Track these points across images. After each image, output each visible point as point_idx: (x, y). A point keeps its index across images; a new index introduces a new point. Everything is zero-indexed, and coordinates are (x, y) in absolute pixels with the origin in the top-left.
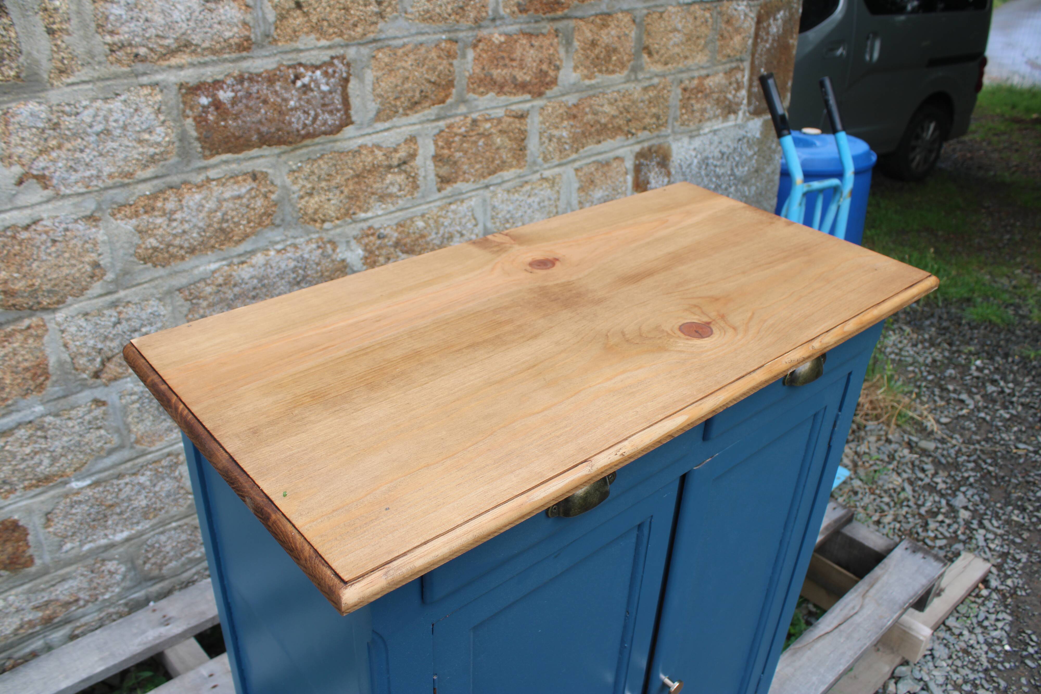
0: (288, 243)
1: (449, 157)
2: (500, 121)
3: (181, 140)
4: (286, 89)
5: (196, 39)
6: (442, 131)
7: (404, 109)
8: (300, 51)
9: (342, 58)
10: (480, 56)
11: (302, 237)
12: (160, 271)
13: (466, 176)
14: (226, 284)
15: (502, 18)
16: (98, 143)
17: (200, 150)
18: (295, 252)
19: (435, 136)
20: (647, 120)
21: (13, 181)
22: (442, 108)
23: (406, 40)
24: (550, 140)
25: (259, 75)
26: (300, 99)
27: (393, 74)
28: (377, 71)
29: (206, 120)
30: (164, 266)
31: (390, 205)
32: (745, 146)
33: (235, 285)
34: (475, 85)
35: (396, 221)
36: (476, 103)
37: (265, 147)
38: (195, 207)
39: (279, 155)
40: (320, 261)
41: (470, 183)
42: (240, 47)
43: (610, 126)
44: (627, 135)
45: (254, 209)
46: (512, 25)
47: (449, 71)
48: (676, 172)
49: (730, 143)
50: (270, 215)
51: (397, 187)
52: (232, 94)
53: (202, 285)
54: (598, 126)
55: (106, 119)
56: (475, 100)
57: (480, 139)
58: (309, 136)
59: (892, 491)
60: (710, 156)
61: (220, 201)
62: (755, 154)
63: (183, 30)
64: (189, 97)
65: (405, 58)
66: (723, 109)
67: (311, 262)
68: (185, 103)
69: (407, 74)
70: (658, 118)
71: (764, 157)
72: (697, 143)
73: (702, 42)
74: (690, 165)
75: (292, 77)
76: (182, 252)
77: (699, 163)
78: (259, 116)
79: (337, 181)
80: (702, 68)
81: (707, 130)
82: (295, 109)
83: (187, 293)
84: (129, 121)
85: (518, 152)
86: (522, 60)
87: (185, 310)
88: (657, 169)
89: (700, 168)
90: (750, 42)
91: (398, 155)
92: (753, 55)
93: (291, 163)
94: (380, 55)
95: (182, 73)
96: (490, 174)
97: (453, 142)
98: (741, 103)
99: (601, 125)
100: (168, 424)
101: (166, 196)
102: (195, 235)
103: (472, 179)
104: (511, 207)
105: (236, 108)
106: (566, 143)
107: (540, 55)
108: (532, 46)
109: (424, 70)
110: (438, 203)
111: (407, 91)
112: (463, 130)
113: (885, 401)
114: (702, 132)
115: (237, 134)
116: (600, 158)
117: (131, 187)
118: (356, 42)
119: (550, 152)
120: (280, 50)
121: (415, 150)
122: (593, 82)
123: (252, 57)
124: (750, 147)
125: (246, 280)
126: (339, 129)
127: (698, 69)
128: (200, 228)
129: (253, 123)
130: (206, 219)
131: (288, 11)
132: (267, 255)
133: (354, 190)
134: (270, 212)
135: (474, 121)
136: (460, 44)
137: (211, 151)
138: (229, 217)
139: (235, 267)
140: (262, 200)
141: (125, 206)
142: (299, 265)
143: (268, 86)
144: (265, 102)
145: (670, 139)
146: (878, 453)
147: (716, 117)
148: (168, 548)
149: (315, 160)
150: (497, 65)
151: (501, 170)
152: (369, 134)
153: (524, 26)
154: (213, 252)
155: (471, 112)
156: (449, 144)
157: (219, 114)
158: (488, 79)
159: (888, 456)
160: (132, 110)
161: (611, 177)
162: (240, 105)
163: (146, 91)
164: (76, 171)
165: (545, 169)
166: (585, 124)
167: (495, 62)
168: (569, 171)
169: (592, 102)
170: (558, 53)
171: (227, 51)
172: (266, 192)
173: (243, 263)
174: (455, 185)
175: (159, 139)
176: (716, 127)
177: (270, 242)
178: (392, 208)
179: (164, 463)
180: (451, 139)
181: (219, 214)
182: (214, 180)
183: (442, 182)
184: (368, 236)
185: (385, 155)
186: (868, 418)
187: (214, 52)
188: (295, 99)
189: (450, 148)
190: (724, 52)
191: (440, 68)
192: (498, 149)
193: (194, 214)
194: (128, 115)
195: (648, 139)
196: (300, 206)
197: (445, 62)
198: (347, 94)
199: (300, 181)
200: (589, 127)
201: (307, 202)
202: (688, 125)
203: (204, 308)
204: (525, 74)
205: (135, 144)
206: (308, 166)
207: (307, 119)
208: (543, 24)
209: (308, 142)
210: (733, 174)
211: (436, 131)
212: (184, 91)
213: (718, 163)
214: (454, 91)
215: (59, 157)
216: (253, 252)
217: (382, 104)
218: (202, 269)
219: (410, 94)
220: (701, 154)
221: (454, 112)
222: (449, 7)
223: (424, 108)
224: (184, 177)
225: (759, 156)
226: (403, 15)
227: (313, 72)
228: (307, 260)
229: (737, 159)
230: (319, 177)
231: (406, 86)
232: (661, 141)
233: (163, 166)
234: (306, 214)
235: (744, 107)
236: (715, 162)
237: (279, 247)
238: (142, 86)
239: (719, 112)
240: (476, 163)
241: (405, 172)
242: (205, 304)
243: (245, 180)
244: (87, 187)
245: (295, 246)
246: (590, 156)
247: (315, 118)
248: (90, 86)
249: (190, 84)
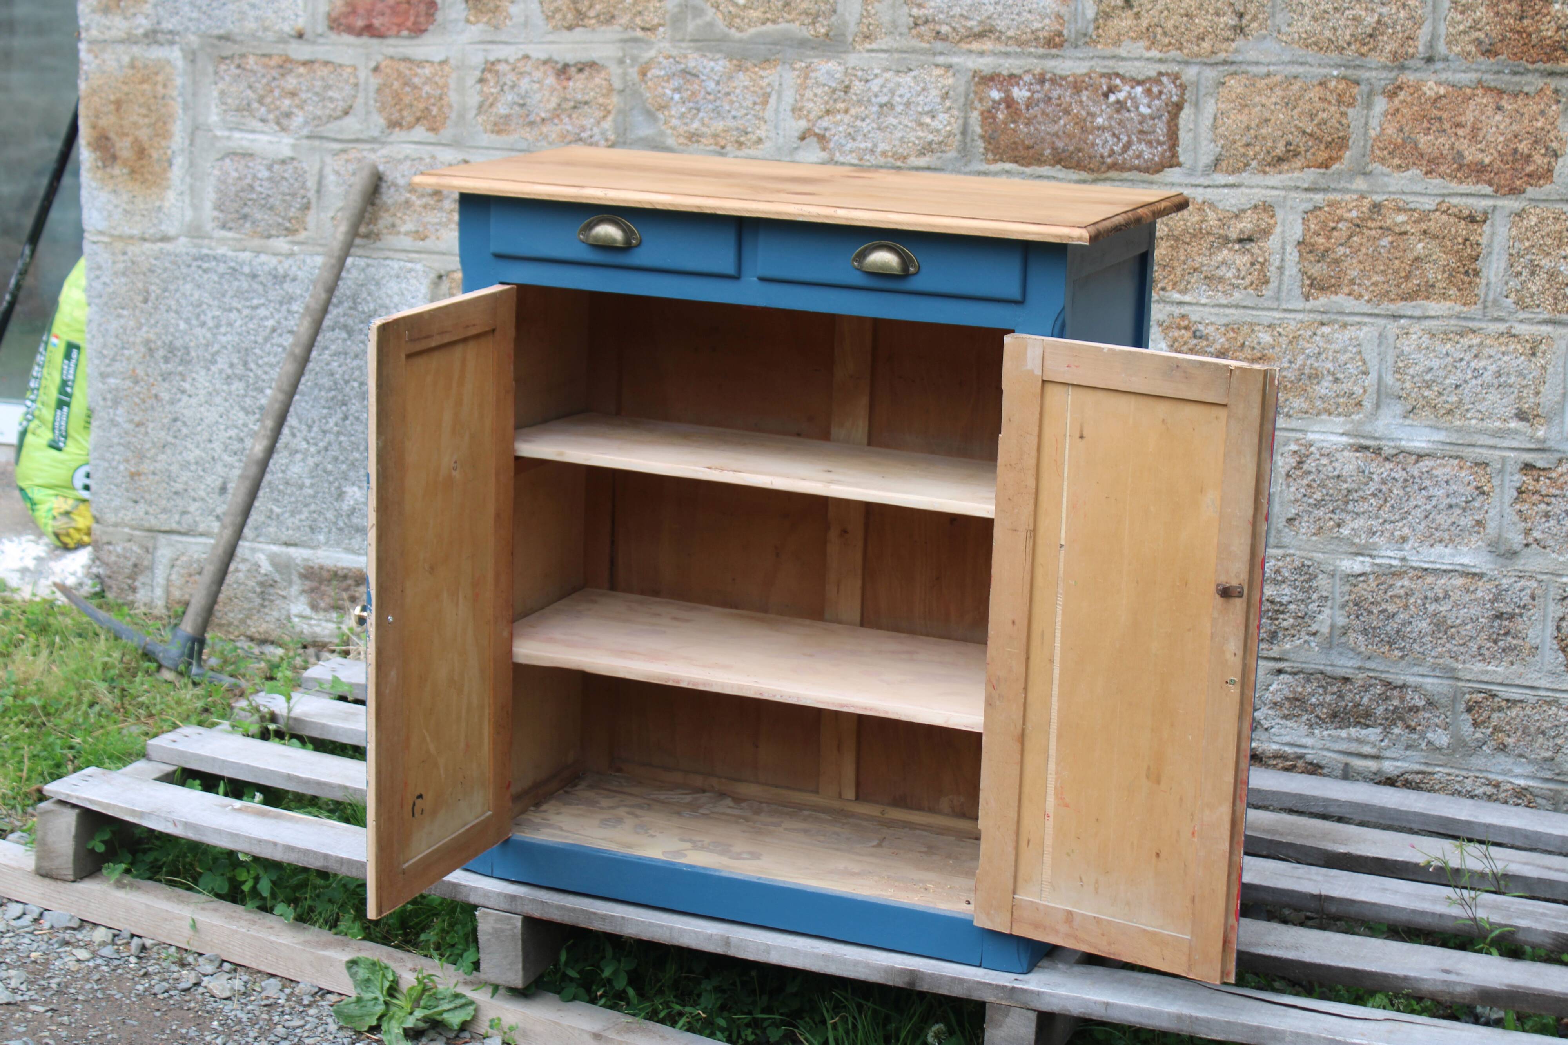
1: (1327, 250)
2: (1425, 216)
3: (963, 134)
4: (1094, 101)
5: (1001, 25)
6: (1318, 208)
7: (1261, 164)
8: (1123, 59)
9: (1176, 77)
10: (1397, 110)
13: (1356, 288)
15: (1446, 59)
16: (880, 114)
17: (982, 150)
19: (1305, 212)
21: (797, 134)
22: (1323, 175)
23: (1272, 68)
24: (1533, 273)
25: (1063, 78)
26: (1110, 118)
27: (1246, 111)
28: (1223, 102)
29: (994, 118)
31: (1221, 295)
34: (1386, 153)
35: (1224, 321)
36: (1385, 179)
37: (1059, 167)
39: (1076, 183)
41: (1362, 301)
42: (1050, 43)
46: (1464, 72)
47: (1340, 123)
51: (1234, 270)
52: (1028, 94)
55: (892, 92)
56: (1385, 175)
57: (1384, 236)
58: (1114, 166)
63: (989, 13)
64: (981, 87)
65: (1268, 92)
68: (975, 93)
69: (1267, 115)
75: (1105, 88)
78: (1056, 127)
82: (1103, 129)
84: (913, 99)
85: (1460, 276)
86: (1476, 128)
94: (1232, 82)
95: (981, 60)
96: (1402, 298)
97: (1336, 229)
103: (1366, 297)
104: (1435, 363)
105: (1031, 111)
107: (1515, 127)
108: (1499, 108)
109: (1295, 113)
110: (1301, 316)
111: (1265, 138)
112: (1355, 215)
115: (1027, 142)
118: (1199, 59)
119: (1532, 294)
120: (1097, 54)
121: (1270, 225)
123: (1062, 57)
126: (1159, 168)
129: (1048, 133)
131: (1115, 8)
135: (1376, 207)
136: (1364, 88)
143: (1073, 94)
144: (1067, 112)
150: (1429, 129)
151: (1425, 297)
152: (1202, 186)
153: (1487, 77)
155: (1373, 192)
156: (1328, 231)
157: (1009, 114)
158: (1409, 147)
160: (919, 89)
162: (1036, 108)
163: (939, 72)
164: (854, 139)
165: (1519, 321)
167: (1425, 124)
171: (1034, 44)
174: (1333, 298)
175: (940, 127)
178: (1222, 300)
180: (1332, 225)
183: (1311, 285)
184: (1179, 328)
185: (1219, 219)
187: (1020, 43)
188: (1104, 116)
189: (1328, 238)
191: (1323, 115)
192: (1419, 260)
194: (914, 93)
197: (1333, 109)
198: (1176, 125)
204: (1482, 151)
205: (913, 125)
207: (1116, 145)
208: (1529, 78)
209: (1112, 174)
211: (1309, 206)
212: (976, 79)
214: (1347, 154)
215: (842, 121)
217: (1225, 148)
219: (1270, 144)
221: (1342, 184)
222: (1348, 32)
223: (1293, 170)
226: (1275, 34)
227: (1132, 87)
231: (1263, 131)
233: (940, 158)
238: (937, 66)
240: (1375, 272)
241: (1250, 252)
244: (861, 159)
247: (1126, 147)
248: (885, 56)
249: (984, 74)
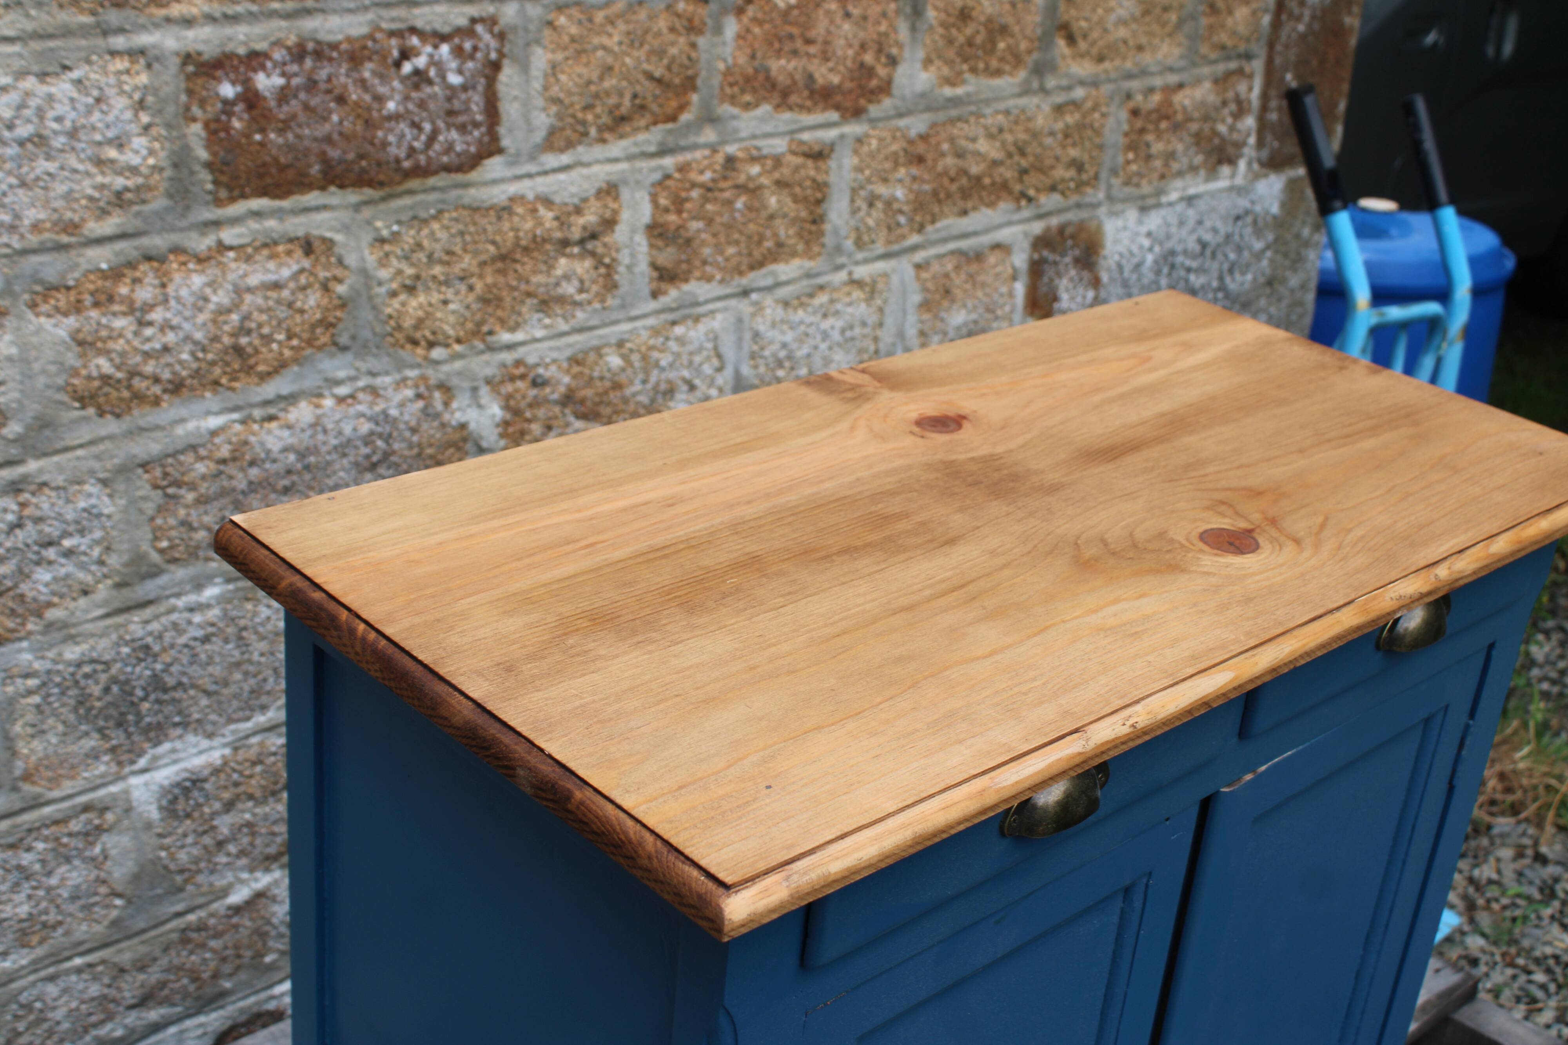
0: (361, 384)
1: (679, 227)
2: (778, 161)
3: (175, 166)
4: (382, 77)
6: (668, 177)
7: (600, 130)
9: (491, 22)
10: (748, 31)
11: (387, 373)
12: (110, 426)
13: (708, 269)
14: (234, 459)
16: (19, 160)
17: (209, 187)
18: (372, 404)
19: (653, 185)
20: (1060, 173)
22: (670, 132)
24: (871, 205)
25: (334, 46)
26: (407, 98)
27: (584, 59)
28: (553, 51)
29: (227, 129)
30: (118, 416)
31: (560, 320)
32: (1248, 230)
33: (252, 463)
34: (736, 89)
35: (568, 353)
36: (735, 123)
37: (333, 189)
38: (192, 300)
39: (357, 207)
40: (419, 424)
41: (714, 284)
43: (987, 181)
44: (1017, 200)
45: (302, 311)
47: (690, 58)
48: (1112, 280)
49: (1219, 224)
50: (333, 325)
51: (576, 283)
52: (281, 81)
53: (188, 458)
54: (964, 181)
55: (40, 113)
56: (734, 117)
57: (738, 196)
58: (417, 172)
59: (1551, 962)
60: (1179, 248)
61: (239, 291)
62: (1268, 247)
64: (200, 81)
65: (609, 28)
66: (1208, 154)
67: (402, 426)
68: (190, 92)
69: (610, 60)
70: (1079, 167)
71: (1285, 255)
72: (1154, 221)
73: (1173, 17)
74: (1138, 266)
75: (395, 53)
76: (157, 390)
77: (1156, 262)
78: (327, 127)
79: (464, 265)
80: (1171, 70)
81: (1174, 196)
82: (396, 117)
83: (158, 472)
84: (83, 121)
85: (808, 226)
86: (826, 43)
87: (149, 508)
88: (1073, 272)
89: (1158, 273)
90: (1266, 20)
91: (581, 221)
92: (1271, 46)
93: (379, 224)
94: (562, 20)
95: (190, 34)
96: (752, 268)
97: (687, 200)
98: (1244, 144)
99: (970, 177)
100: (93, 743)
101: (138, 274)
102: (185, 356)
103: (718, 277)
104: (789, 337)
105: (285, 108)
106: (901, 212)
107: (862, 35)
108: (848, 15)
109: (641, 54)
110: (651, 321)
111: (607, 94)
112: (708, 176)
113: (1531, 776)
114: (1164, 199)
115: (283, 160)
116: (964, 244)
117: (73, 253)
119: (869, 229)
121: (615, 212)
122: (959, 91)
123: (323, 11)
124: (1258, 232)
125: (274, 455)
126: (474, 161)
127: (1161, 73)
128: (196, 343)
129: (316, 139)
130: (210, 325)
132: (318, 406)
133: (495, 285)
134: (332, 320)
135: (730, 161)
136: (713, 6)
137: (230, 189)
138: (253, 325)
139: (256, 427)
140: (318, 295)
141: (57, 288)
142: (379, 429)
143: (349, 70)
144: (341, 100)
145: (1102, 211)
146: (1519, 882)
147: (1193, 169)
148: (59, 1014)
149: (425, 221)
150: (780, 51)
151: (775, 260)
152: (530, 176)
154: (215, 392)
155: (724, 142)
156: (679, 203)
157: (253, 119)
158: (761, 77)
159: (1541, 890)
160: (90, 100)
161: (984, 285)
162: (294, 102)
163: (120, 64)
165: (857, 263)
166: (940, 175)
167: (777, 45)
168: (903, 267)
169: (955, 131)
170: (895, 30)
172: (327, 279)
173: (271, 418)
174: (686, 287)
175: (136, 160)
176: (1192, 191)
177: (327, 380)
178: (563, 326)
179: (75, 826)
180: (684, 194)
181: (235, 317)
182: (231, 248)
183: (661, 278)
184: (512, 379)
185: (557, 218)
186: (1495, 809)
188: (397, 97)
189: (679, 212)
190: (1215, 39)
191: (673, 51)
192: (771, 217)
193: (188, 313)
194: (81, 108)
195: (1060, 211)
196: (389, 310)
197: (682, 40)
198: (495, 94)
199: (394, 262)
200: (946, 181)
201: (403, 304)
202: (1138, 185)
203: (187, 507)
204: (831, 70)
205: (89, 167)
206: (412, 232)
207: (416, 139)
209: (414, 183)
210: (1222, 288)
211: (657, 176)
212: (191, 68)
213: (1194, 264)
214: (695, 98)
216: (291, 399)
217: (559, 117)
218: (191, 425)
219: (613, 101)
220: (1161, 244)
221: (692, 139)
223: (637, 130)
224: (175, 238)
225: (1276, 252)
227: (436, 47)
228: (395, 420)
229: (1232, 256)
230: (430, 256)
231: (607, 84)
232: (1084, 214)
233: (138, 214)
234: (399, 328)
235: (1249, 151)
236: (1188, 263)
237: (342, 391)
238: (113, 53)
239: (1199, 159)
240: (729, 243)
241: (593, 254)
242: (190, 497)
243: (289, 253)
245: (373, 391)
246: (945, 240)
247: (432, 138)
248: (16, 48)
249: (206, 57)
